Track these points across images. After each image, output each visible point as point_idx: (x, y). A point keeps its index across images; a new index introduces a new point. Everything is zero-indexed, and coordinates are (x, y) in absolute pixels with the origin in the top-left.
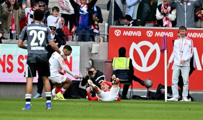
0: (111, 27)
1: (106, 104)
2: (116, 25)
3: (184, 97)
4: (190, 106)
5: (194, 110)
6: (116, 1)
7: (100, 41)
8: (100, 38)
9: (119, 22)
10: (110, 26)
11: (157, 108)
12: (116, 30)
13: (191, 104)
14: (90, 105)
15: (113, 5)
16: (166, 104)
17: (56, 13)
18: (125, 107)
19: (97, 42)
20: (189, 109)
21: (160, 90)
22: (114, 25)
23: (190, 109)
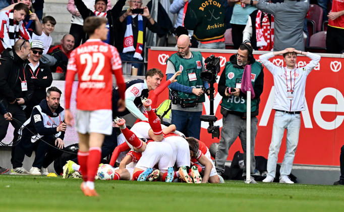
0: (152, 48)
1: (142, 185)
2: (160, 46)
3: (283, 175)
4: (292, 192)
5: (299, 198)
6: (161, 3)
7: (131, 75)
8: (132, 69)
9: (167, 39)
10: (150, 48)
11: (232, 194)
12: (161, 54)
13: (292, 188)
14: (113, 188)
15: (156, 9)
16: (247, 187)
17: (50, 27)
18: (175, 192)
19: (127, 75)
20: (289, 197)
21: (238, 162)
22: (156, 46)
23: (291, 197)
